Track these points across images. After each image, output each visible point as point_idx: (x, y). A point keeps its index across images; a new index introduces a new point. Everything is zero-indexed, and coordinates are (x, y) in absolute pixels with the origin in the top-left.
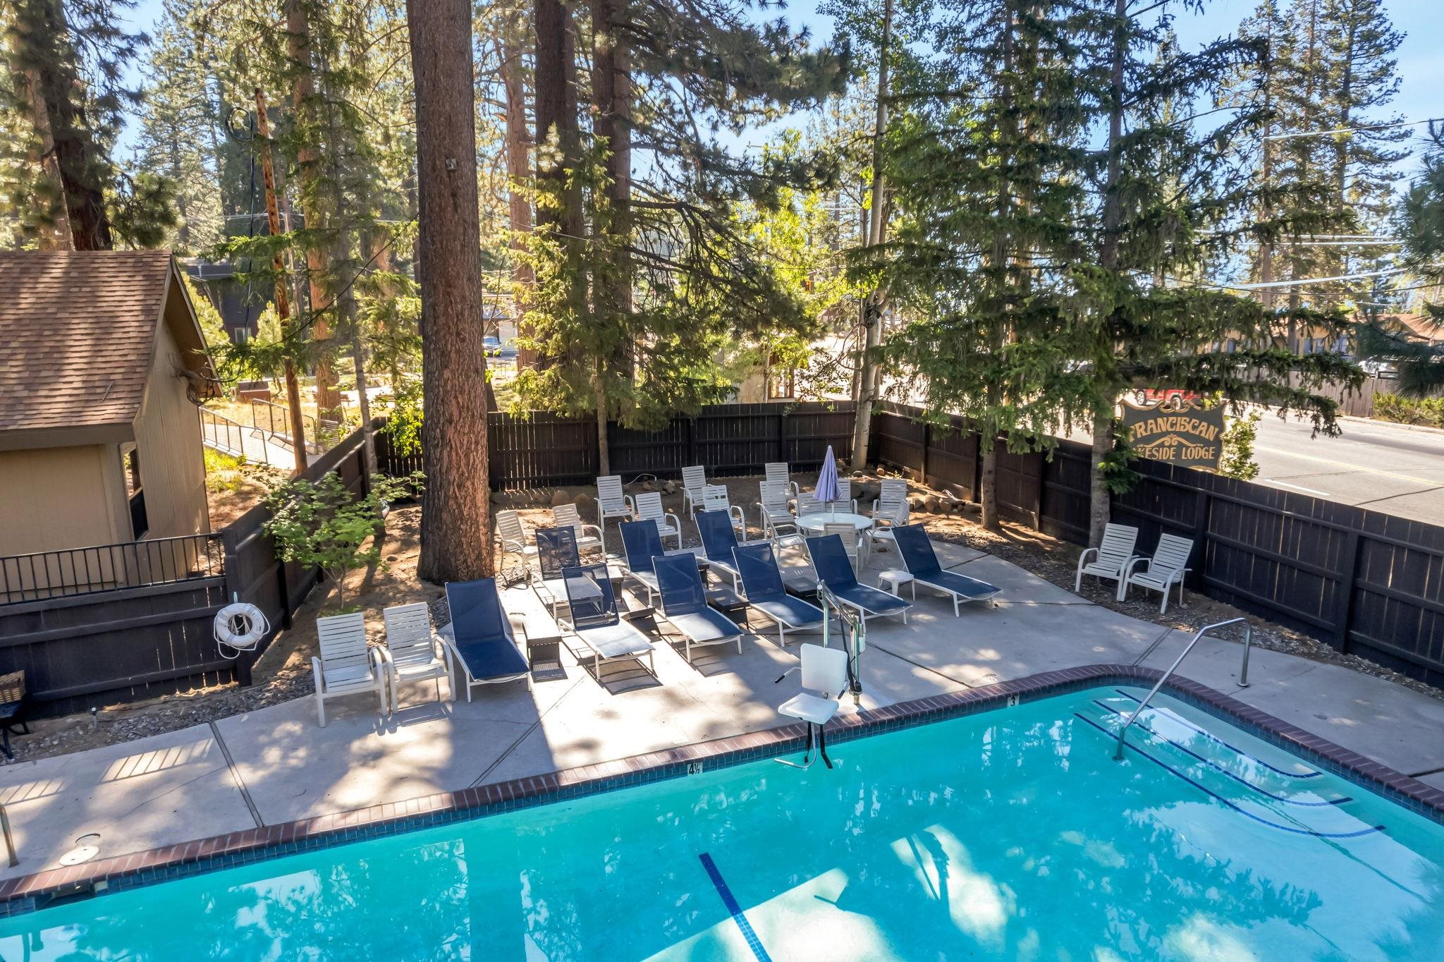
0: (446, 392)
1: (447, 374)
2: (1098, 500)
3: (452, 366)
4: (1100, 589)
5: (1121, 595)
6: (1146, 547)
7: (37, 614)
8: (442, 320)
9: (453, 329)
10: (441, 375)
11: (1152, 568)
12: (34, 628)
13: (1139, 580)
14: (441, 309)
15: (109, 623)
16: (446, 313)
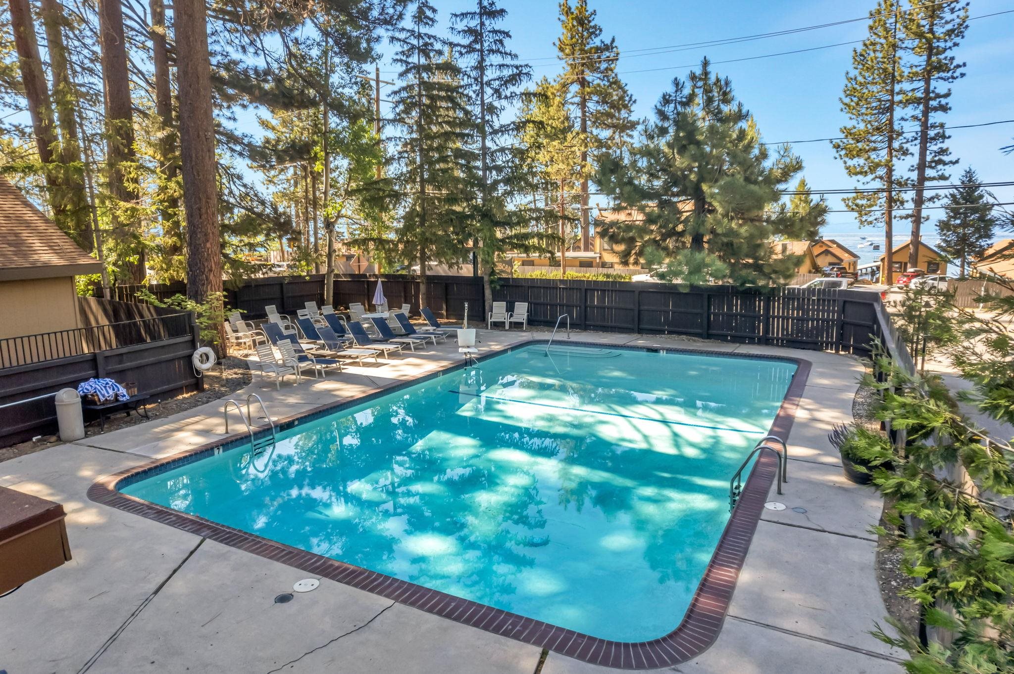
0: (208, 255)
1: (208, 245)
2: (488, 293)
3: (211, 240)
4: (498, 325)
5: (507, 327)
6: (510, 309)
7: (122, 355)
8: (203, 217)
9: (211, 222)
10: (205, 246)
11: (515, 315)
12: (121, 362)
13: (512, 320)
14: (203, 211)
15: (152, 359)
16: (207, 213)
